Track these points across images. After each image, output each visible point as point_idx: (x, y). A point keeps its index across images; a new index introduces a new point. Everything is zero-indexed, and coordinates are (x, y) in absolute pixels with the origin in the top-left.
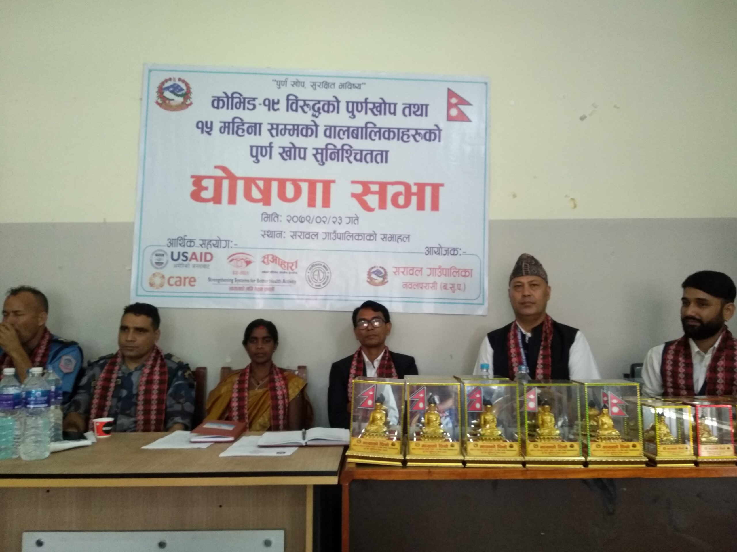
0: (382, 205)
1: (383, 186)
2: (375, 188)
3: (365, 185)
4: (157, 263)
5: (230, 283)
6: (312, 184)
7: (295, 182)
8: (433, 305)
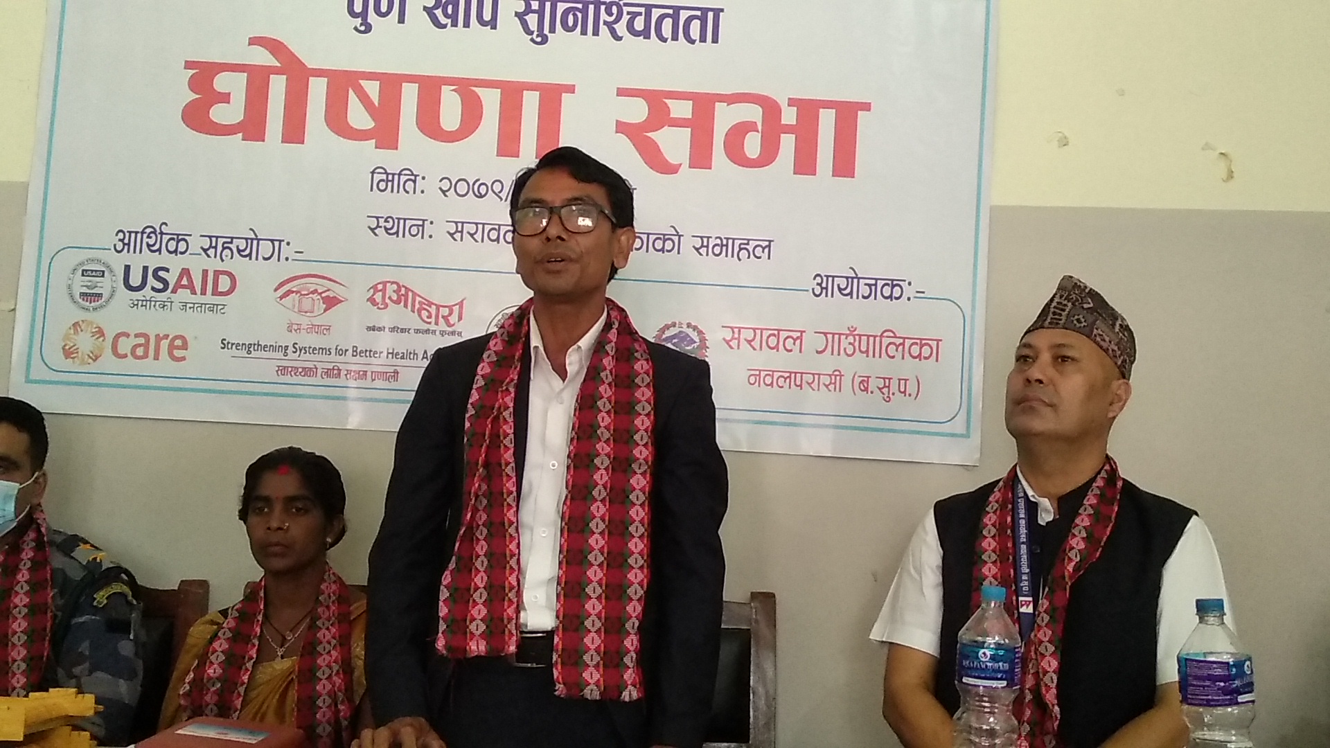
0: (701, 157)
1: (704, 104)
2: (681, 109)
3: (656, 101)
4: (83, 295)
5: (280, 355)
6: (512, 93)
7: (467, 88)
8: (830, 433)
